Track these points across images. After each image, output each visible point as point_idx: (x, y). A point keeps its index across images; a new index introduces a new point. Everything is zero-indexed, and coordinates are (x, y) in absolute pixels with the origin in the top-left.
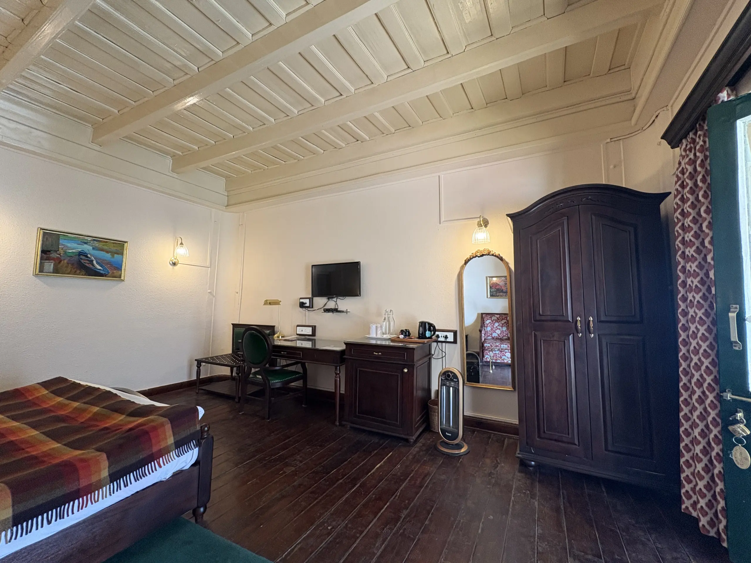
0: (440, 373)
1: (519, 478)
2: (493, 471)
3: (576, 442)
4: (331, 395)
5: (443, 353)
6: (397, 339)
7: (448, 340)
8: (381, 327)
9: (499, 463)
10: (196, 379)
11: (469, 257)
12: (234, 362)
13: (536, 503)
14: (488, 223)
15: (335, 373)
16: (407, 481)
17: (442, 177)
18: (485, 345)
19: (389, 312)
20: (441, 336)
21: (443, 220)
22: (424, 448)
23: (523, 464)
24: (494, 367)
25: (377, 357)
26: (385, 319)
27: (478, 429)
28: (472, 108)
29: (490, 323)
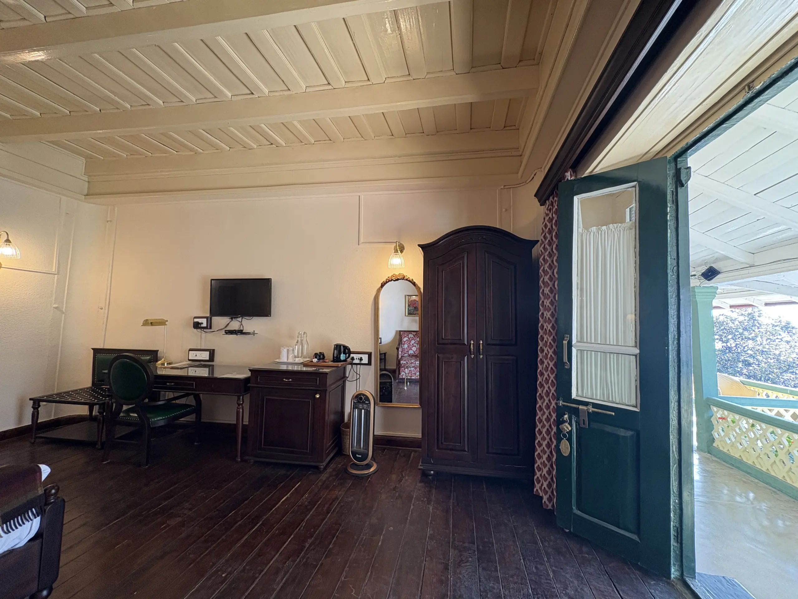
0: (353, 395)
1: (420, 488)
2: (397, 486)
3: (466, 449)
4: (232, 428)
5: (358, 375)
6: (310, 364)
7: (363, 362)
8: (293, 350)
9: (404, 477)
10: (30, 423)
11: (385, 280)
12: (96, 398)
13: (431, 508)
14: (404, 249)
15: (237, 403)
16: (314, 509)
17: (362, 197)
18: (402, 362)
19: (303, 333)
20: (356, 359)
21: (362, 241)
22: (334, 473)
23: (425, 474)
24: (408, 383)
25: (288, 384)
26: (297, 342)
27: (389, 447)
28: (393, 135)
29: (407, 340)
